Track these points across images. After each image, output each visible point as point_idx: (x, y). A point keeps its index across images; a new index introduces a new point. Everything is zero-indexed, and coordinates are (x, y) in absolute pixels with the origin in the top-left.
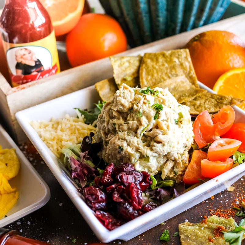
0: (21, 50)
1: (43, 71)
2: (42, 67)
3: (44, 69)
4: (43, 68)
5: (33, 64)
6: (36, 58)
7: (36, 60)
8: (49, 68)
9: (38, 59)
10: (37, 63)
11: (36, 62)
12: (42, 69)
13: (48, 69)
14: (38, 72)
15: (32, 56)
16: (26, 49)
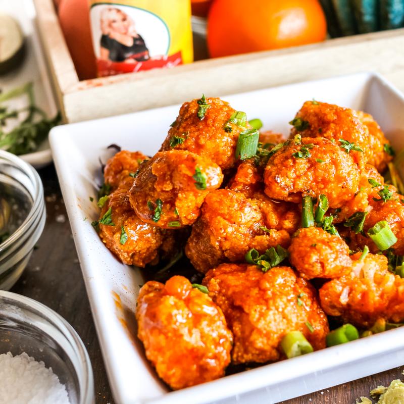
0: (110, 10)
1: (146, 60)
2: (146, 52)
3: (150, 58)
4: (148, 54)
5: (129, 43)
6: (135, 31)
7: (135, 35)
8: (162, 58)
9: (139, 35)
10: (138, 43)
11: (135, 39)
12: (146, 57)
13: (159, 58)
14: (138, 60)
15: (129, 26)
16: (119, 11)
